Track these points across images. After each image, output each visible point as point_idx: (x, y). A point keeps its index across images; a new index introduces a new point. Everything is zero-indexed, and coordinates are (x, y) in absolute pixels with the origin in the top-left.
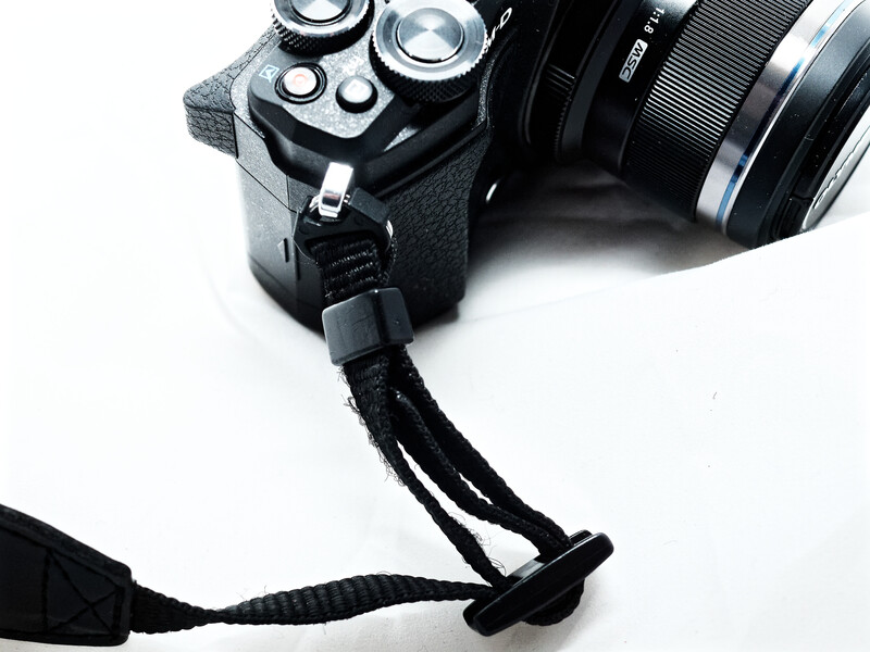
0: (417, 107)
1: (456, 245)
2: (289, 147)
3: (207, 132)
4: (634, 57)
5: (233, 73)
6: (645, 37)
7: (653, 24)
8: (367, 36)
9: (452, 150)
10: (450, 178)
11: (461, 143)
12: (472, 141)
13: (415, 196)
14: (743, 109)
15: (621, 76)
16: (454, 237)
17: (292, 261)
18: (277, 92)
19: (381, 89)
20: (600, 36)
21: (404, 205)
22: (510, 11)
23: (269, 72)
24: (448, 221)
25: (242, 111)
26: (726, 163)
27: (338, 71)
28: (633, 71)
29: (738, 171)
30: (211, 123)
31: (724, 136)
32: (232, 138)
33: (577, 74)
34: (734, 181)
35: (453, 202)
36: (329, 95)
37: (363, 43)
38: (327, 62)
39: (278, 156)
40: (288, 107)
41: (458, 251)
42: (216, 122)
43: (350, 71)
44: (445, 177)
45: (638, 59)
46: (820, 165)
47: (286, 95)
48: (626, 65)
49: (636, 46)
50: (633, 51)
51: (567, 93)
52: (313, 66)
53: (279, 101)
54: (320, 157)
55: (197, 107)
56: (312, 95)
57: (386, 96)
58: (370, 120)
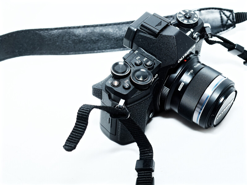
1: (143, 122)
2: (112, 95)
3: (96, 94)
5: (102, 82)
6: (184, 82)
15: (178, 90)
16: (143, 120)
17: (110, 123)
18: (111, 85)
22: (157, 75)
23: (110, 82)
26: (197, 111)
27: (124, 82)
28: (181, 89)
29: (200, 113)
32: (101, 95)
36: (121, 86)
37: (129, 77)
38: (121, 80)
39: (110, 97)
41: (144, 123)
42: (98, 92)
43: (126, 83)
44: (143, 105)
45: (182, 86)
47: (114, 86)
48: (180, 87)
52: (118, 81)
53: (112, 87)
54: (119, 98)
55: (95, 88)
56: (118, 86)
57: (132, 87)
58: (129, 91)
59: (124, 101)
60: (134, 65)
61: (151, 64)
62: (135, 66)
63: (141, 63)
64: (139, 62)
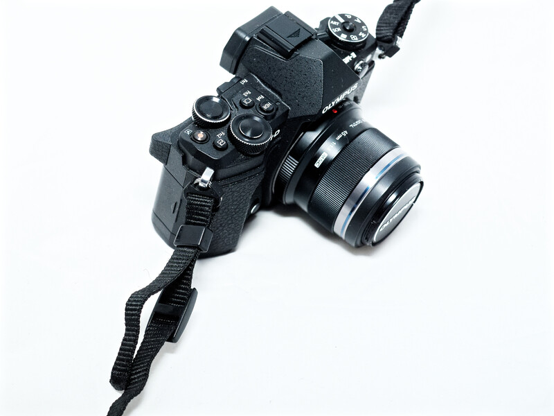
2: (191, 158)
3: (157, 152)
4: (322, 159)
6: (327, 152)
8: (227, 125)
10: (246, 187)
13: (233, 190)
17: (176, 213)
18: (191, 138)
19: (230, 143)
21: (228, 192)
22: (279, 131)
23: (188, 132)
24: (241, 205)
27: (215, 136)
28: (320, 164)
30: (161, 148)
32: (167, 156)
35: (245, 198)
36: (210, 143)
38: (211, 131)
39: (185, 161)
40: (194, 144)
42: (163, 148)
43: (219, 136)
44: (245, 185)
47: (195, 140)
48: (318, 161)
49: (323, 154)
50: (322, 156)
52: (206, 132)
53: (192, 142)
54: (203, 164)
55: (157, 141)
56: (202, 142)
57: (231, 148)
58: (224, 155)
59: (212, 172)
60: (238, 105)
61: (272, 108)
62: (240, 108)
63: (252, 104)
64: (248, 101)
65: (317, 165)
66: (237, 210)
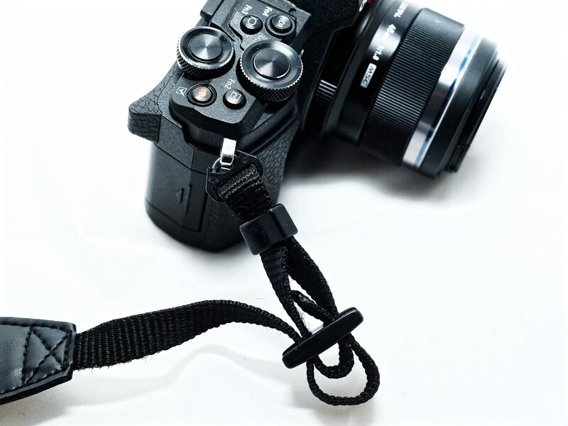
0: (266, 104)
2: (196, 131)
3: (142, 129)
4: (369, 74)
5: (156, 93)
6: (374, 62)
7: (378, 55)
9: (282, 129)
10: (280, 145)
11: (286, 125)
12: (291, 124)
13: (264, 156)
14: (432, 97)
15: (362, 84)
17: (185, 203)
18: (189, 101)
19: (247, 95)
20: (350, 63)
22: (303, 51)
23: (181, 91)
24: (276, 171)
25: (166, 114)
26: (422, 131)
27: (222, 87)
28: (369, 81)
30: (146, 122)
31: (420, 118)
32: (157, 131)
33: (339, 85)
34: (427, 140)
35: (279, 160)
36: (219, 101)
37: (233, 71)
38: (215, 82)
39: (188, 138)
40: (197, 108)
42: (149, 122)
43: (229, 86)
44: (278, 144)
45: (371, 75)
46: (474, 125)
47: (196, 102)
48: (364, 78)
49: (369, 67)
50: (368, 70)
51: (329, 103)
52: (207, 86)
53: (191, 106)
54: (218, 135)
55: (139, 114)
56: (210, 101)
57: (251, 99)
58: (244, 113)
59: (234, 143)
60: (239, 30)
61: (288, 26)
62: (242, 34)
63: (260, 25)
64: (252, 22)
65: (364, 84)
66: (272, 177)
